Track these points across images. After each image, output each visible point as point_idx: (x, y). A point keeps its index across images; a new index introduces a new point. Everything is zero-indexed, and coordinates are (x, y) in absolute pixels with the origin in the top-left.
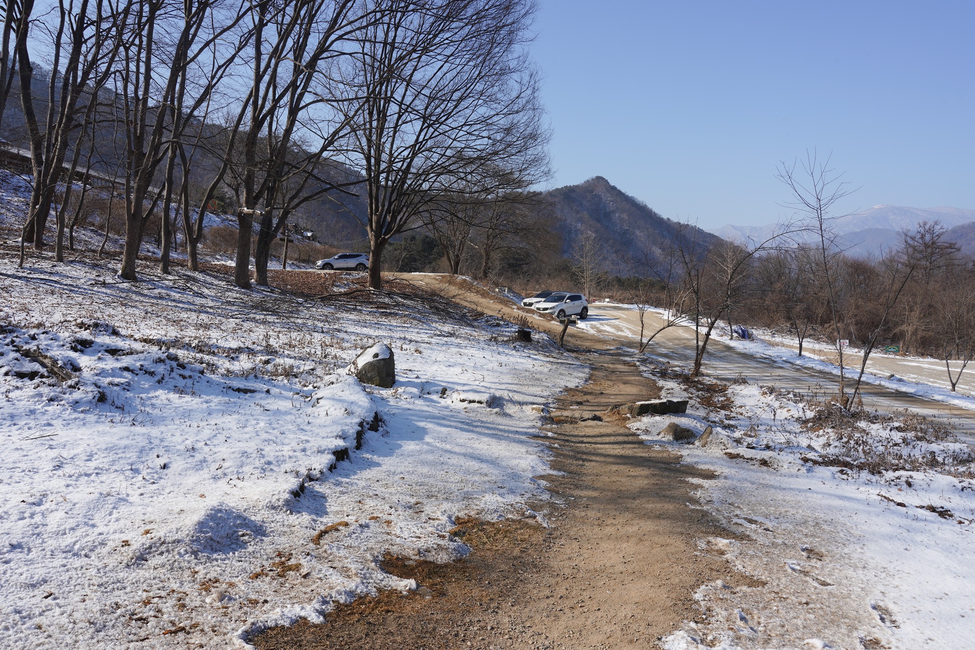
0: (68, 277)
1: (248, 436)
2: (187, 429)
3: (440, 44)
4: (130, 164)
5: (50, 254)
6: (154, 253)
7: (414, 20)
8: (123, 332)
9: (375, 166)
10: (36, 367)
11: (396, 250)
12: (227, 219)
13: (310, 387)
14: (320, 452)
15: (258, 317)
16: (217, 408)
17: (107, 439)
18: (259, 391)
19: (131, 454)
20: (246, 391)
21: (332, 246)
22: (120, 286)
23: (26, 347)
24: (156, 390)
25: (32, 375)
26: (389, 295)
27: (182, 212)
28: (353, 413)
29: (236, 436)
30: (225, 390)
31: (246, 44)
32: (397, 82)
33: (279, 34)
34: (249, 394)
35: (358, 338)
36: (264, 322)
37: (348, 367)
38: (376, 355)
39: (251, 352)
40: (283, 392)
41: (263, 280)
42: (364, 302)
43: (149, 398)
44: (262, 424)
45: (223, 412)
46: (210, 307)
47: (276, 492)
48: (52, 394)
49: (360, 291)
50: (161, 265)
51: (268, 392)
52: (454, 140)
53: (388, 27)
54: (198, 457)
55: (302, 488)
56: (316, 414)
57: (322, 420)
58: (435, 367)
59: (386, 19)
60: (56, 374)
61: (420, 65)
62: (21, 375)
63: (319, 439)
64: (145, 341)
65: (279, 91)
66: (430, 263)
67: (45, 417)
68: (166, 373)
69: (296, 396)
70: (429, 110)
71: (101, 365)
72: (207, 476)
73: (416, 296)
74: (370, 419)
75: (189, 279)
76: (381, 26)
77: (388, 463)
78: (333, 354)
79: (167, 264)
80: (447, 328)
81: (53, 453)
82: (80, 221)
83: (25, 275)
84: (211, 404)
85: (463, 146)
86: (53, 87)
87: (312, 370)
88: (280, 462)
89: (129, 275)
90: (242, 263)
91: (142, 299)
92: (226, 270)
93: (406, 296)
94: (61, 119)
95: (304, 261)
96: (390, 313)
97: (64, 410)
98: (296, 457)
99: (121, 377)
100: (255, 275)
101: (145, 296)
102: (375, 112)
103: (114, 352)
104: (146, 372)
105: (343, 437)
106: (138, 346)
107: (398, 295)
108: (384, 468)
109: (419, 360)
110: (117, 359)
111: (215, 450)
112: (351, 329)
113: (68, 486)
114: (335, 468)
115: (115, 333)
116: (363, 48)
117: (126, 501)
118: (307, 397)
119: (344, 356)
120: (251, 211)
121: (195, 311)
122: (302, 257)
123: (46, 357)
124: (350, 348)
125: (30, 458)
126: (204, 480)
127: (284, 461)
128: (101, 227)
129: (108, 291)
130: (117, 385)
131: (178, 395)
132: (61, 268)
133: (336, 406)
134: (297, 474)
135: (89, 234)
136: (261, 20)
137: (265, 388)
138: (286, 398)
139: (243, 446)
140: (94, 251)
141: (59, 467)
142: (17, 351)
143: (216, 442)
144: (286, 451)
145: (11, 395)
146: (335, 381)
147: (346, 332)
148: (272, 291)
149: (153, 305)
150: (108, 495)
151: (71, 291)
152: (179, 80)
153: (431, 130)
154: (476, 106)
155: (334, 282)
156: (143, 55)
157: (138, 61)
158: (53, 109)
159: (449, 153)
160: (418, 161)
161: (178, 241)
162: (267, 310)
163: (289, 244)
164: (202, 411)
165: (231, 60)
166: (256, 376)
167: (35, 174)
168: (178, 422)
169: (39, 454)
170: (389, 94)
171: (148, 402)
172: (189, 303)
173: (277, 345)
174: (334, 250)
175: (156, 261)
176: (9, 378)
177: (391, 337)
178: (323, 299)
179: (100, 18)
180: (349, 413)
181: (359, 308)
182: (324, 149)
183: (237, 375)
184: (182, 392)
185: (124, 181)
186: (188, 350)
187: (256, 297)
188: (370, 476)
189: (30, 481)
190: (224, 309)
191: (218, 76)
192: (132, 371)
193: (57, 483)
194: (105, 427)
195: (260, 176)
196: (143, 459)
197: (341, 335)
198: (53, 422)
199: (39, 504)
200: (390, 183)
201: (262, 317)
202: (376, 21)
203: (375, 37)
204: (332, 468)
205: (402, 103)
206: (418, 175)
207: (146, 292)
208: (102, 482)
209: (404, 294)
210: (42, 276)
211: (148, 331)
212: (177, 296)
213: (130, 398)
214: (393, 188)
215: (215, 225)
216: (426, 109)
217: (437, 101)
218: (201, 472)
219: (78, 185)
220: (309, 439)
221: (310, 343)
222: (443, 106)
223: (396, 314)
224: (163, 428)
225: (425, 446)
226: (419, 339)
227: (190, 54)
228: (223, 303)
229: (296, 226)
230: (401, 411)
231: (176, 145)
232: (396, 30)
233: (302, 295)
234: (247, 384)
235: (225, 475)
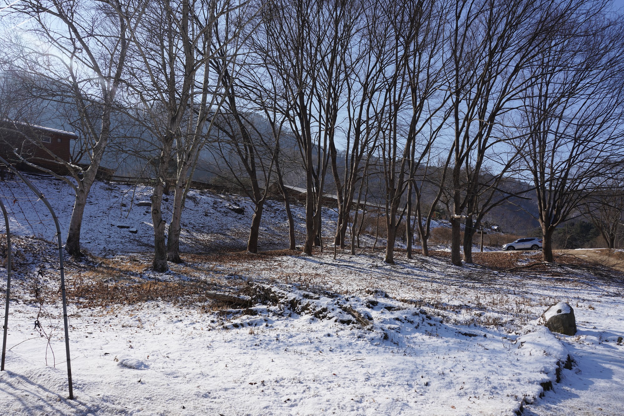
0: (358, 263)
1: (477, 367)
2: (437, 360)
3: (582, 88)
4: (388, 196)
5: (348, 251)
6: (401, 246)
7: (560, 76)
8: (390, 295)
9: (541, 178)
10: (350, 317)
11: (559, 233)
12: (442, 222)
13: (513, 333)
14: (531, 382)
15: (469, 284)
16: (454, 346)
17: (392, 363)
18: (479, 336)
19: (407, 374)
20: (470, 335)
21: (512, 234)
22: (385, 267)
23: (344, 306)
24: (415, 333)
25: (348, 322)
26: (561, 266)
27: (417, 221)
28: (550, 355)
29: (469, 366)
30: (457, 334)
31: (449, 116)
32: (551, 119)
33: (468, 105)
34: (473, 337)
35: (542, 298)
36: (473, 288)
37: (539, 319)
38: (559, 311)
39: (468, 308)
40: (495, 337)
41: (469, 259)
42: (542, 272)
43: (412, 338)
44: (485, 359)
45: (458, 350)
46: (438, 279)
47: (504, 410)
48: (359, 334)
49: (538, 264)
50: (407, 254)
51: (485, 336)
52: (601, 151)
53: (541, 85)
54: (447, 380)
55: (521, 408)
56: (522, 354)
57: (527, 358)
58: (608, 321)
59: (539, 81)
60: (360, 321)
61: (568, 105)
62: (343, 322)
63: (528, 373)
64: (403, 301)
65: (471, 140)
66: (588, 241)
67: (357, 348)
68: (420, 322)
69: (504, 340)
70: (578, 134)
71: (383, 316)
72: (454, 393)
73: (582, 266)
74: (565, 359)
75: (424, 261)
76: (536, 86)
77: (585, 396)
78: (526, 310)
79: (410, 253)
80: (612, 290)
81: (364, 371)
82: (362, 231)
83: (337, 263)
84: (449, 343)
85: (609, 154)
86: (347, 160)
87: (512, 321)
88: (503, 388)
89: (390, 261)
90: (455, 250)
91: (398, 275)
92: (445, 255)
93: (574, 267)
94: (351, 176)
95: (494, 246)
96: (563, 280)
97: (366, 344)
98: (513, 385)
99: (395, 324)
100: (464, 257)
101: (400, 273)
102: (537, 142)
103: (389, 308)
104: (409, 321)
105: (546, 372)
106: (400, 304)
107: (567, 266)
108: (582, 399)
109: (593, 314)
110: (392, 313)
111: (457, 375)
112: (535, 291)
113: (374, 392)
114: (544, 396)
115: (387, 296)
116: (525, 102)
117: (408, 405)
118: (513, 341)
119: (533, 311)
120: (459, 216)
121: (429, 281)
122: (493, 243)
123: (355, 311)
124: (537, 305)
125: (352, 372)
126: (453, 396)
127: (505, 387)
128: (373, 233)
129: (379, 271)
130: (393, 329)
131: (428, 337)
132: (354, 258)
133: (537, 349)
134: (516, 398)
135: (367, 238)
136: (457, 99)
137: (483, 333)
138: (498, 341)
139: (475, 374)
140: (370, 248)
141: (368, 379)
142: (340, 308)
143: (457, 370)
144: (506, 380)
145: (339, 333)
146: (531, 329)
147: (532, 294)
148: (476, 267)
149: (404, 278)
150: (397, 400)
151: (360, 271)
152: (412, 144)
153: (582, 147)
154: (618, 124)
155: (518, 258)
156: (392, 134)
157: (390, 138)
158: (347, 171)
159: (598, 161)
160: (573, 171)
161: (415, 238)
162: (474, 279)
163: (484, 235)
164: (444, 348)
165: (440, 127)
166: (475, 325)
167: (340, 208)
168: (430, 354)
169: (357, 371)
170: (546, 129)
171: (411, 341)
172: (425, 276)
173: (485, 303)
174: (514, 237)
175: (404, 251)
176: (337, 323)
177: (567, 297)
178: (512, 271)
179: (368, 119)
180: (548, 355)
181: (539, 276)
182: (504, 171)
183: (462, 324)
184: (430, 334)
185: (385, 206)
186: (429, 306)
187: (466, 271)
188: (573, 405)
189: (354, 387)
190: (447, 279)
191: (433, 138)
192: (401, 321)
193: (368, 390)
194: (389, 356)
195: (463, 194)
196: (414, 378)
197: (529, 296)
198: (361, 351)
199: (360, 402)
200: (553, 188)
201: (472, 284)
202: (532, 83)
203: (533, 94)
204: (541, 395)
205: (556, 132)
206: (574, 180)
207: (400, 270)
208: (392, 391)
209: (572, 265)
210: (345, 264)
211: (404, 295)
212: (418, 272)
213: (401, 337)
214: (556, 192)
215: (435, 227)
216: (576, 134)
217: (583, 127)
218: (451, 390)
219: (361, 211)
220: (521, 372)
221: (507, 301)
222: (589, 129)
223: (568, 280)
224: (422, 358)
225: (614, 384)
226: (590, 299)
227: (417, 129)
228: (445, 276)
229: (486, 223)
230: (587, 354)
231: (412, 182)
232: (547, 85)
233: (496, 269)
234: (470, 330)
235: (466, 393)
